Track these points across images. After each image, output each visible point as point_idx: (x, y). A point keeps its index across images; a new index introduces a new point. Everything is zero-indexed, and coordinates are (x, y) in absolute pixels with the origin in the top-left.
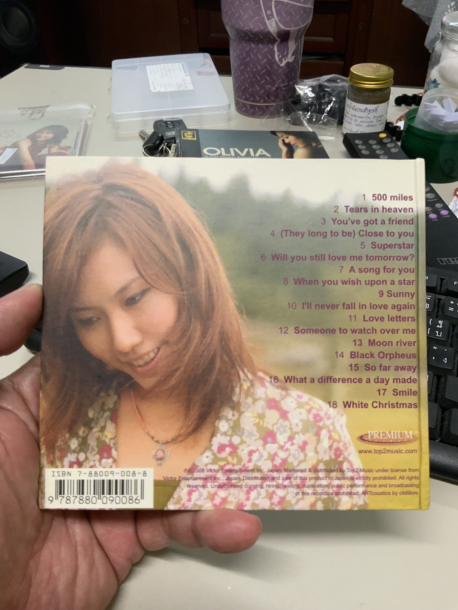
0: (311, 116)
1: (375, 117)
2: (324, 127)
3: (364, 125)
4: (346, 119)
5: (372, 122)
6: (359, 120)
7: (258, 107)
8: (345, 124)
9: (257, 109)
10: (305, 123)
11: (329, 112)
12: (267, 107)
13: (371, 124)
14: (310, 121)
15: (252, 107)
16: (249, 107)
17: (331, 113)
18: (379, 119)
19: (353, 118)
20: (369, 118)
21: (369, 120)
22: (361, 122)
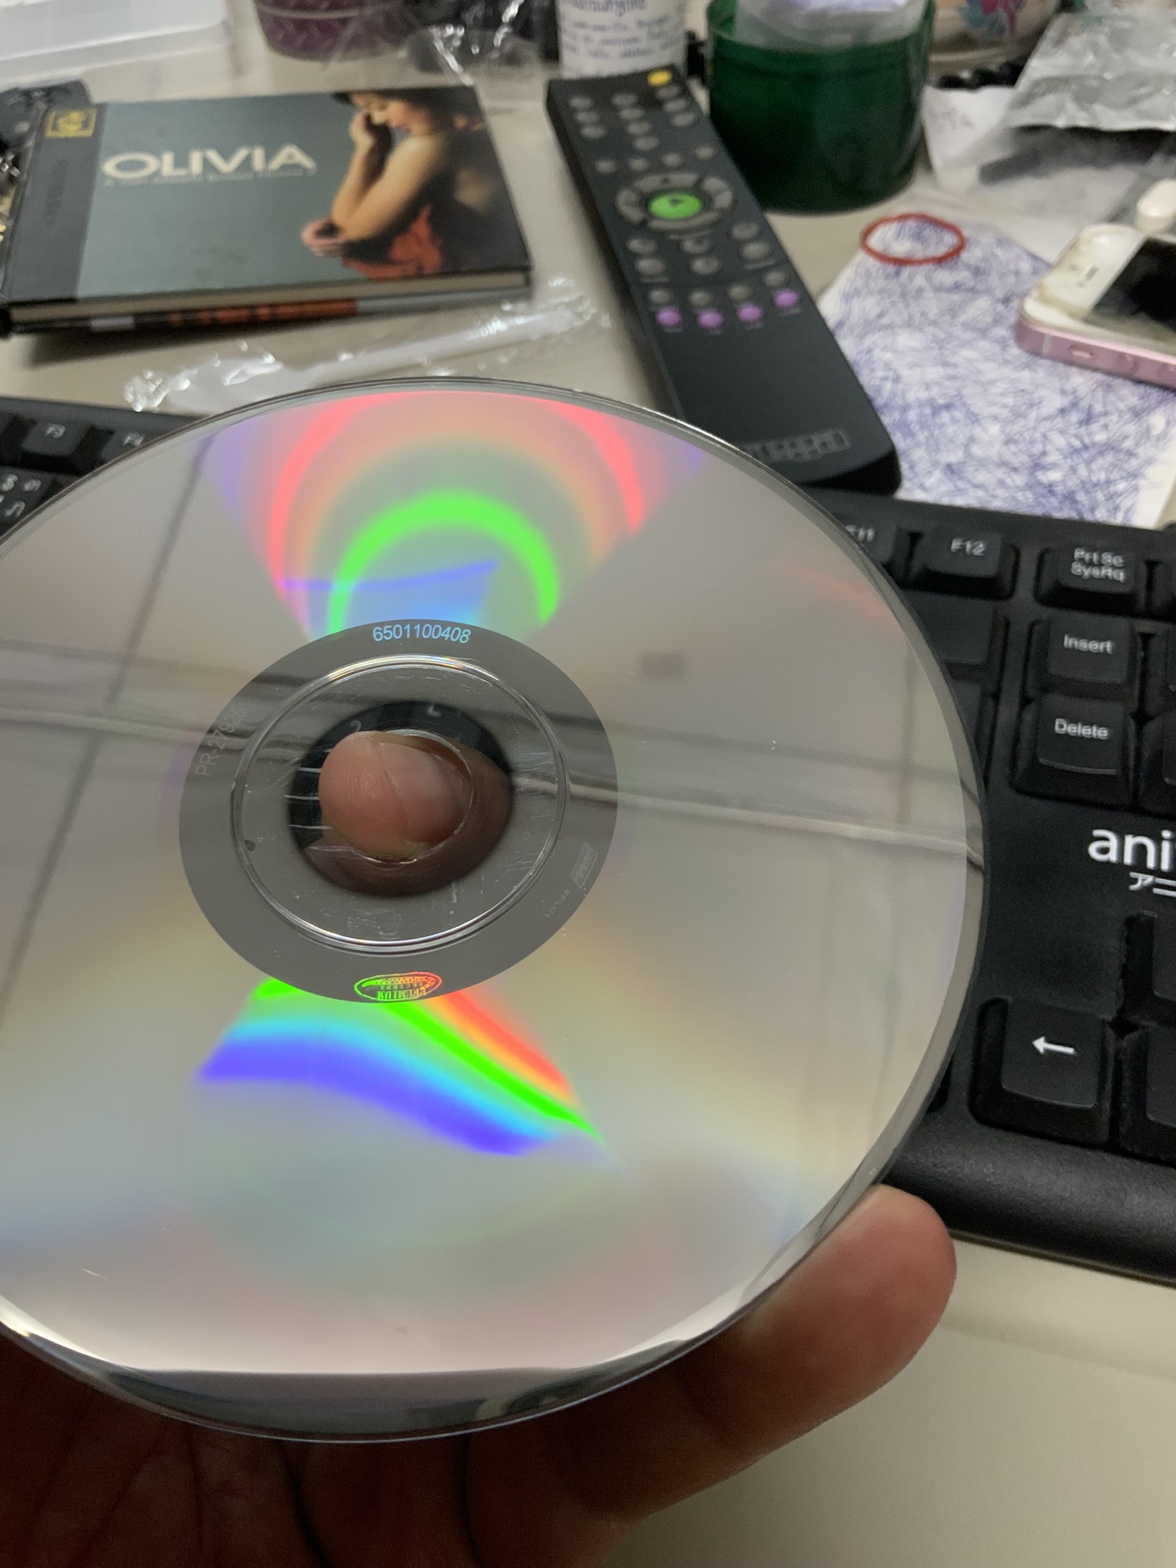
0: (466, 43)
1: (641, 24)
2: (506, 69)
3: (614, 50)
4: (565, 39)
5: (635, 40)
6: (597, 36)
7: (319, 24)
8: (567, 56)
9: (316, 33)
10: (452, 61)
11: (514, 22)
12: (344, 22)
13: (633, 47)
14: (464, 55)
15: (301, 25)
16: (291, 28)
17: (522, 27)
18: (656, 29)
19: (580, 32)
20: (625, 28)
21: (625, 35)
22: (607, 42)
